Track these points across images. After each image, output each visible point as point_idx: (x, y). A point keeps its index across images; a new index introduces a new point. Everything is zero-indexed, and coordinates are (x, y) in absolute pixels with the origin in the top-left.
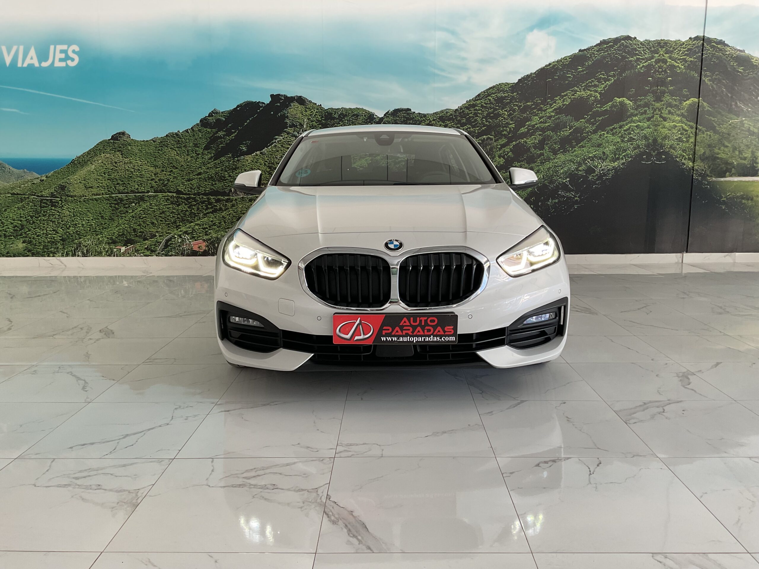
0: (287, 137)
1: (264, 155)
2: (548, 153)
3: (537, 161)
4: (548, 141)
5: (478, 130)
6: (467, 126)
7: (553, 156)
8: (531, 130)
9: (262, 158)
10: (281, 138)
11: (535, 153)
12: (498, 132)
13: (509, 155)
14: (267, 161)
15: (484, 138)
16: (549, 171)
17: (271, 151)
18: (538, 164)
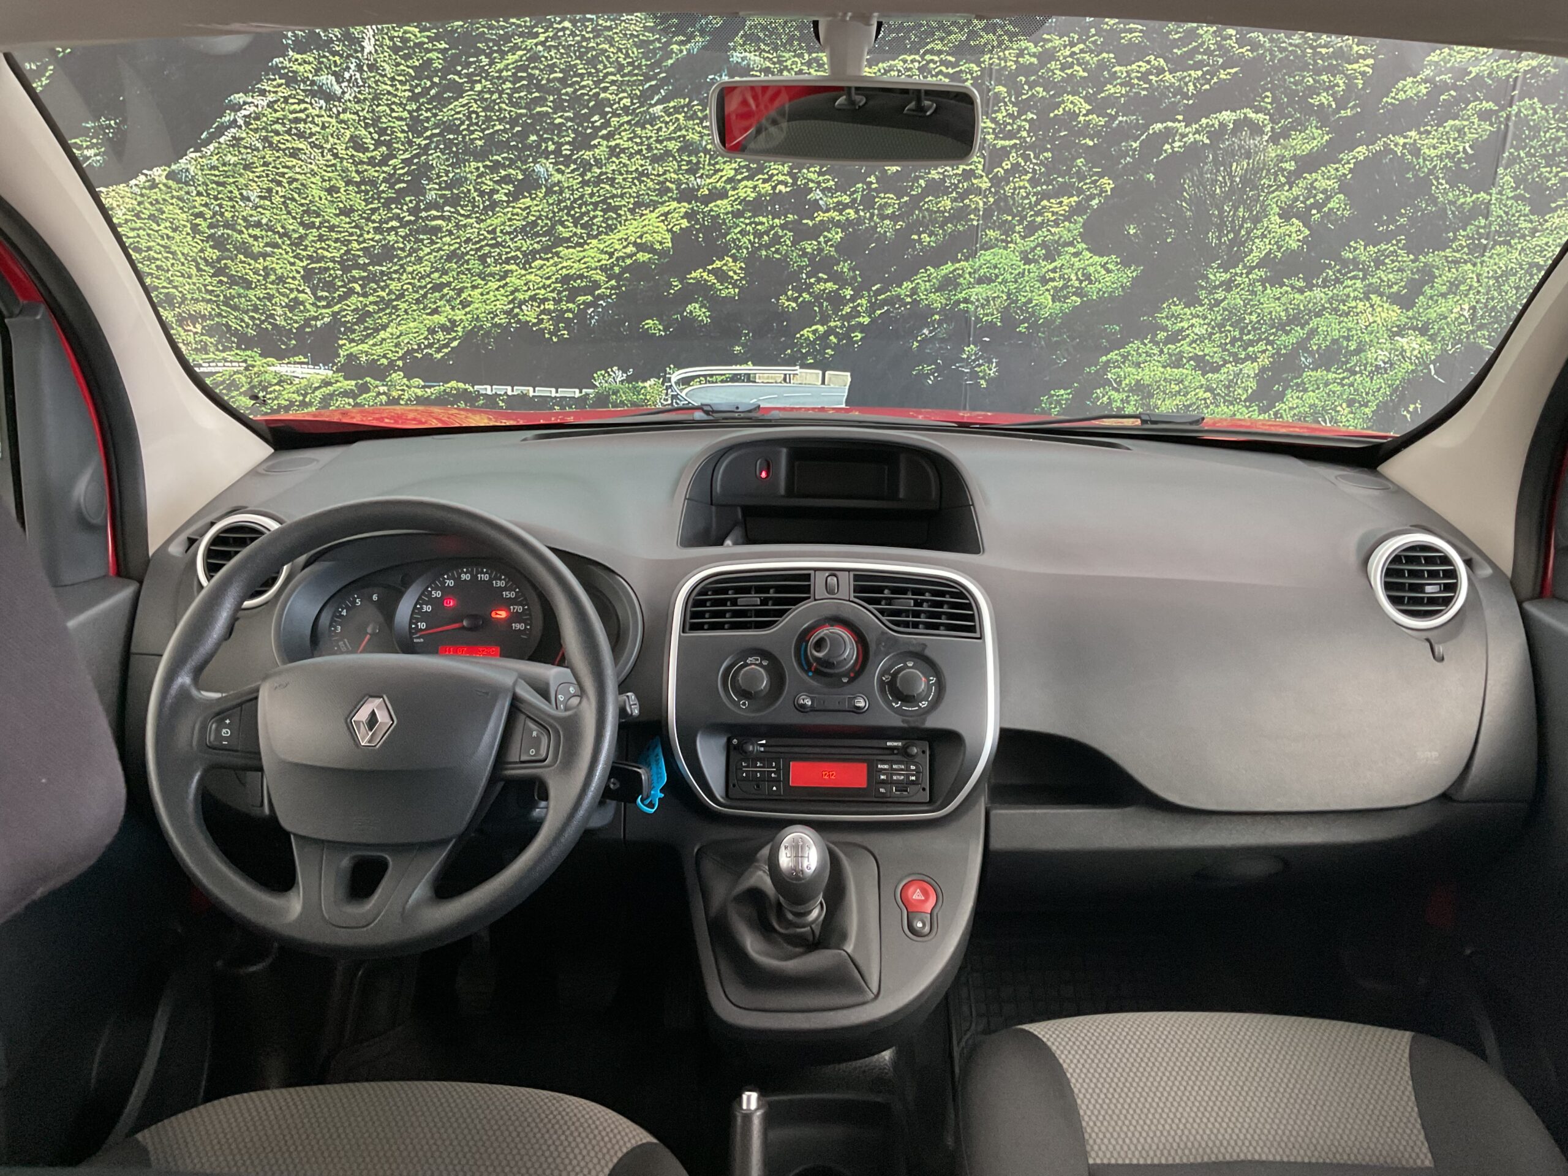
0: (286, 100)
1: (187, 184)
2: (1509, 203)
3: (1455, 239)
4: (1517, 150)
5: (1198, 79)
6: (1148, 62)
7: (1531, 221)
8: (1444, 87)
9: (179, 198)
10: (262, 102)
11: (1451, 203)
12: (1291, 94)
13: (1331, 209)
14: (201, 215)
15: (1221, 124)
16: (1499, 287)
17: (214, 168)
18: (1458, 255)
